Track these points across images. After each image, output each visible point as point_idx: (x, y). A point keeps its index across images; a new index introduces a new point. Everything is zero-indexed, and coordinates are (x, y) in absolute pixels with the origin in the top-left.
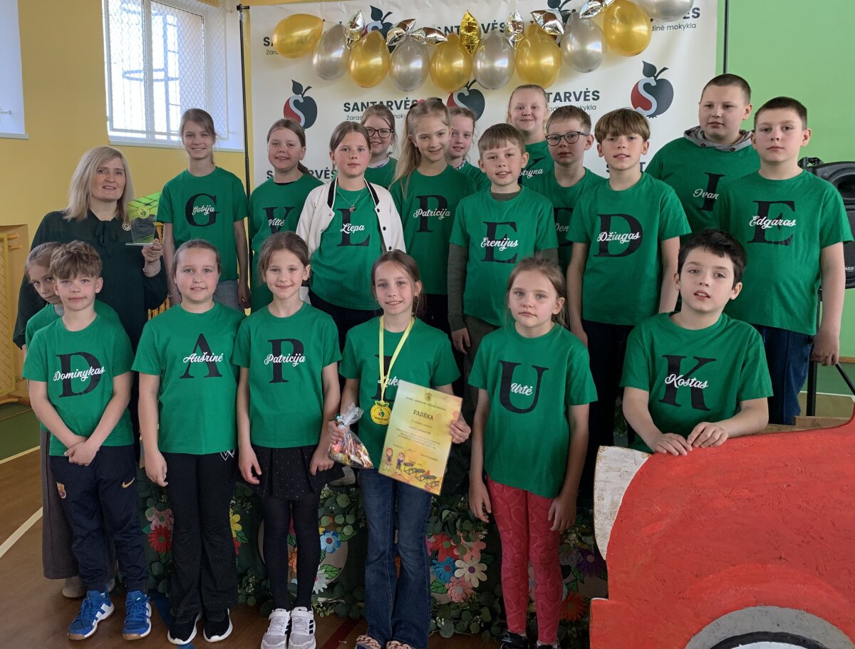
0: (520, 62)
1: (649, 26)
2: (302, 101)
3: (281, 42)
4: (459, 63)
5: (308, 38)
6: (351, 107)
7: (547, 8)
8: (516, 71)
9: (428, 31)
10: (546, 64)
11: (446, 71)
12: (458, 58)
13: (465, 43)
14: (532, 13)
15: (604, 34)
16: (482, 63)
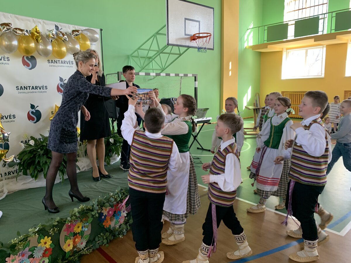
9: (21, 30)
10: (64, 50)
12: (32, 42)
13: (35, 37)
16: (42, 47)
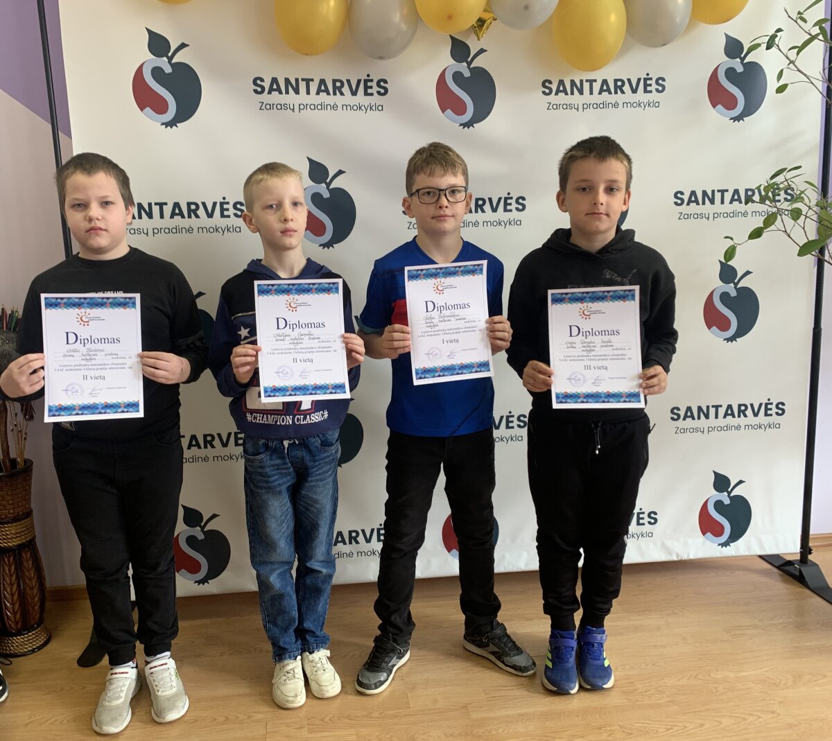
2: (168, 69)
6: (267, 85)
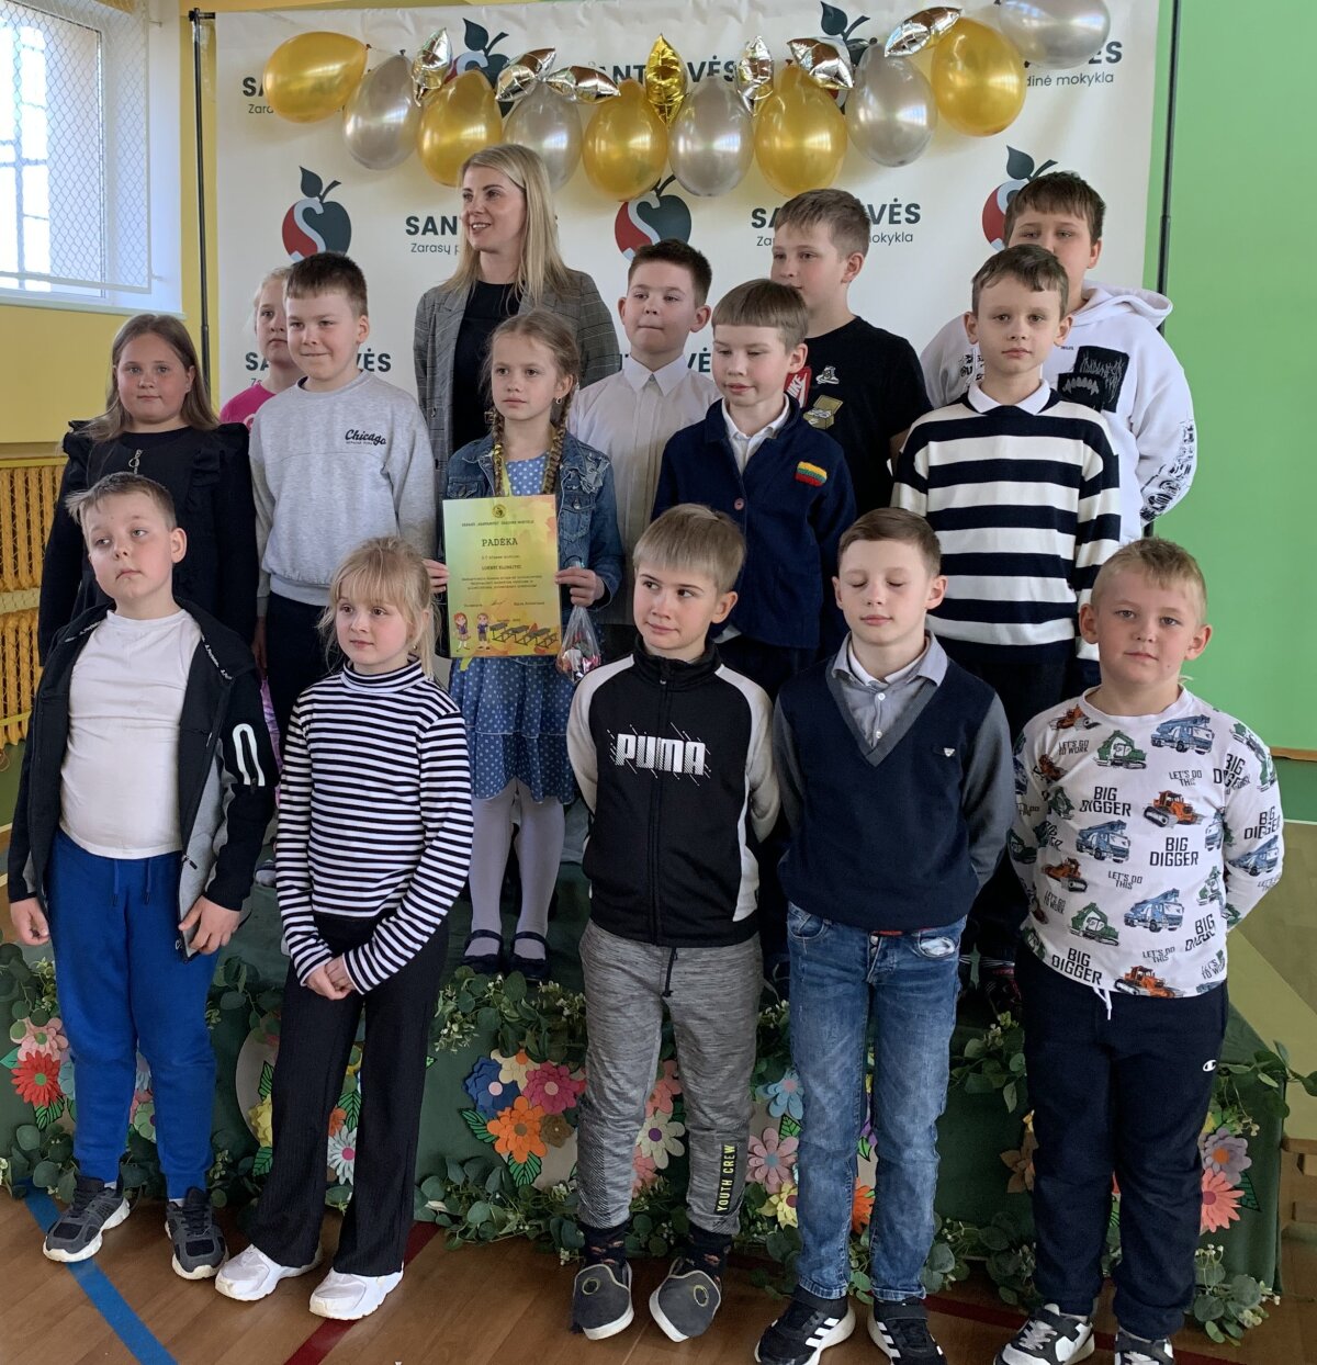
0: (765, 143)
1: (1021, 76)
2: (319, 210)
3: (280, 88)
4: (642, 141)
5: (337, 82)
6: (421, 225)
7: (819, 34)
8: (754, 160)
9: (582, 73)
10: (816, 147)
11: (615, 156)
12: (640, 130)
13: (654, 100)
14: (790, 43)
15: (932, 90)
16: (689, 143)
